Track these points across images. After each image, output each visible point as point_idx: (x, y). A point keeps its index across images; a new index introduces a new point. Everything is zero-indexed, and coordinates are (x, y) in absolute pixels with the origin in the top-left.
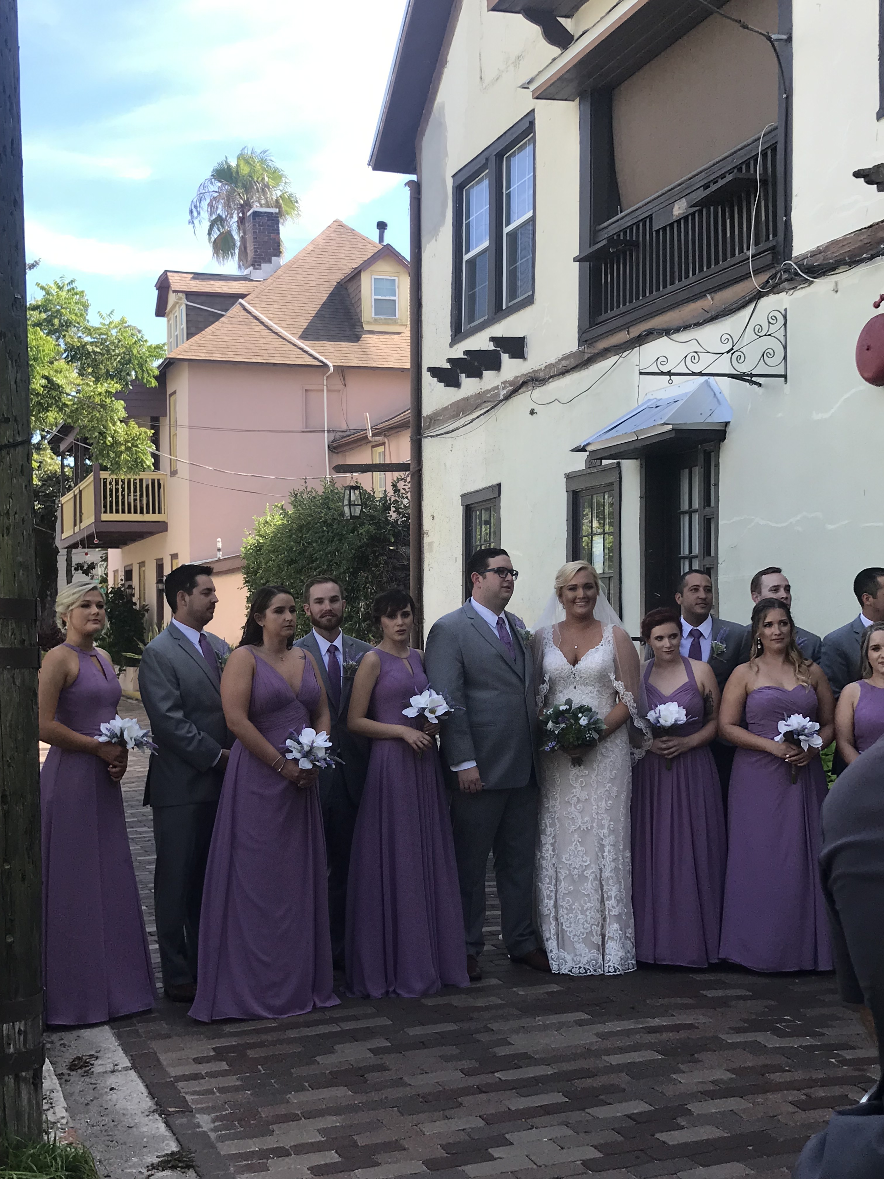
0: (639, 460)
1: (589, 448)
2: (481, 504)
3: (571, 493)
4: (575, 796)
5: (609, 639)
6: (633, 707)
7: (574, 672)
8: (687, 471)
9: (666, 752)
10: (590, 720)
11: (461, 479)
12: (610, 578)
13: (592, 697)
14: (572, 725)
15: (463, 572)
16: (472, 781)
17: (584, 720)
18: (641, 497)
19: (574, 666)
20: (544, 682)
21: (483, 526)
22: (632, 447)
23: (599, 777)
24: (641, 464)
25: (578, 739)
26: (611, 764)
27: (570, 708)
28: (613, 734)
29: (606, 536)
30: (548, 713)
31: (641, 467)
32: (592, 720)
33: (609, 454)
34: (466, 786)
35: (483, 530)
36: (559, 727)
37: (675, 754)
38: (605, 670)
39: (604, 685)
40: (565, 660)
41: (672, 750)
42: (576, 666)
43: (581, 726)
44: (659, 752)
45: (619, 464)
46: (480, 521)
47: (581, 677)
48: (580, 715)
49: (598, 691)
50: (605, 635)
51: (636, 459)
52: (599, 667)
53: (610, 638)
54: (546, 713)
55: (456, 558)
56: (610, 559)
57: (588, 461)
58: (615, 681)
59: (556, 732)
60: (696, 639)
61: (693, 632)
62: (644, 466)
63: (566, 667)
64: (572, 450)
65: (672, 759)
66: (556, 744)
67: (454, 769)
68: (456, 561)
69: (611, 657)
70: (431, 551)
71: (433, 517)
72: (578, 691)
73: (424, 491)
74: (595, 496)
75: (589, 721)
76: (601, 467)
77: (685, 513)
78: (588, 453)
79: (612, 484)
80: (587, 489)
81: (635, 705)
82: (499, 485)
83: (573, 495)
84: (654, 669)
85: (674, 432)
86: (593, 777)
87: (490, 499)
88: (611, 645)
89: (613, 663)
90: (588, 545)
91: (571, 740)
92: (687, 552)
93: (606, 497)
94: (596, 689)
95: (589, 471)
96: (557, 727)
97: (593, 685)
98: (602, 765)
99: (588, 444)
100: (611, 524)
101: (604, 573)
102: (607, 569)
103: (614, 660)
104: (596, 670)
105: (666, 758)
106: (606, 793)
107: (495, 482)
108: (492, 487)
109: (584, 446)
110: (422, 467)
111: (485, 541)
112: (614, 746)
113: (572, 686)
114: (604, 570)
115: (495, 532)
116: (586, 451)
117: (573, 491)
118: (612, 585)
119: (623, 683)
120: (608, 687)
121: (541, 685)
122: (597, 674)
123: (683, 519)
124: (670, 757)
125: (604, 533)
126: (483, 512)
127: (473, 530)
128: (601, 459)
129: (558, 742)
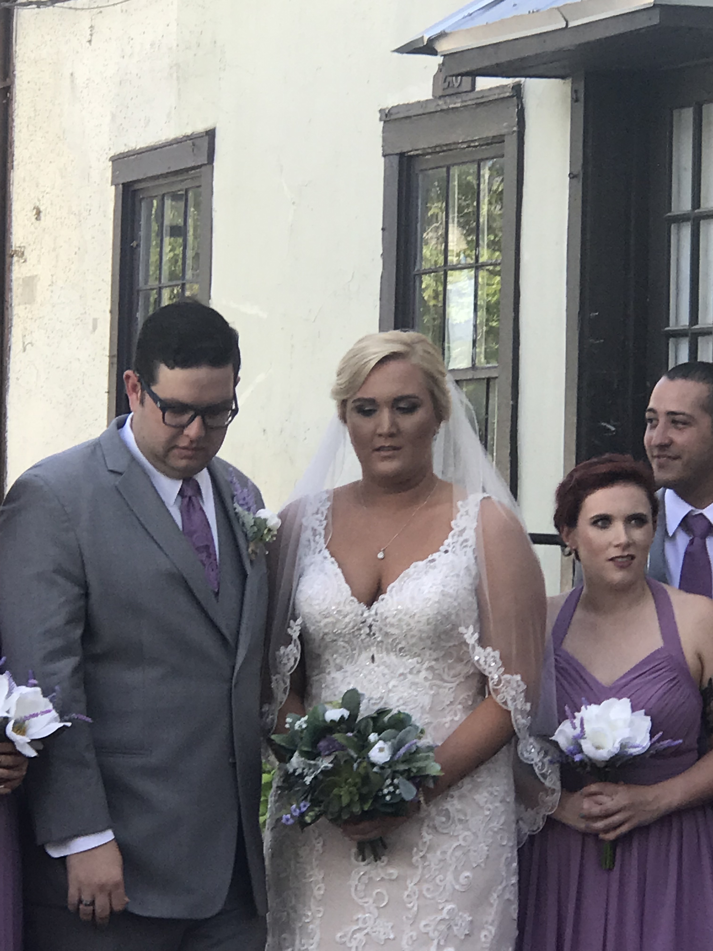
0: (569, 81)
1: (444, 46)
2: (161, 181)
3: (396, 160)
4: (360, 929)
5: (465, 536)
6: (522, 712)
7: (370, 621)
8: (688, 114)
9: (600, 825)
10: (395, 750)
11: (114, 117)
12: (489, 380)
13: (413, 684)
14: (350, 761)
15: (111, 357)
16: (102, 888)
17: (381, 750)
18: (572, 176)
19: (369, 605)
20: (289, 640)
21: (167, 240)
22: (550, 46)
23: (425, 886)
24: (575, 91)
25: (363, 799)
26: (458, 853)
27: (353, 716)
28: (467, 780)
29: (483, 274)
30: (297, 727)
31: (575, 100)
32: (402, 751)
33: (494, 62)
34: (86, 898)
35: (167, 248)
36: (316, 766)
37: (624, 829)
38: (447, 617)
39: (447, 655)
40: (346, 589)
41: (616, 818)
42: (376, 605)
43: (373, 765)
44: (582, 825)
45: (518, 90)
46: (161, 226)
47: (387, 634)
48: (373, 737)
49: (430, 668)
50: (458, 523)
51: (563, 77)
52: (430, 612)
53: (470, 534)
54: (292, 724)
55: (95, 321)
56: (492, 333)
57: (442, 76)
58: (479, 649)
59: (308, 780)
60: (697, 541)
61: (690, 521)
62: (582, 96)
63: (348, 608)
64: (401, 50)
65: (615, 843)
66: (310, 809)
67: (55, 853)
68: (95, 328)
69: (467, 582)
70: (30, 300)
71: (38, 213)
72: (378, 669)
73: (16, 144)
74: (455, 172)
75: (394, 754)
76: (472, 95)
77: (681, 219)
78: (439, 59)
79: (499, 140)
80: (435, 151)
81: (528, 706)
82: (211, 134)
83: (400, 163)
84: (579, 614)
85: (657, 11)
86: (411, 885)
87: (187, 170)
88: (470, 551)
89: (472, 599)
90: (436, 297)
91: (345, 800)
92: (685, 320)
93: (486, 173)
94: (426, 665)
95: (442, 104)
96: (310, 766)
97: (416, 655)
98: (434, 858)
99: (442, 35)
100: (493, 245)
101: (474, 367)
102: (481, 360)
103: (478, 591)
104: (424, 619)
105: (602, 841)
106: (443, 927)
107: (201, 127)
108: (192, 138)
109: (431, 41)
110: (13, 82)
111: (172, 276)
112: (469, 811)
113: (365, 656)
114: (473, 360)
115: (197, 256)
116: (434, 52)
117: (402, 155)
118: (494, 401)
119: (497, 654)
120: (460, 660)
121: (282, 650)
122: (426, 628)
123: (678, 233)
124: (611, 836)
125: (477, 266)
126: (168, 203)
127: (142, 250)
128: (474, 74)
129: (315, 803)
